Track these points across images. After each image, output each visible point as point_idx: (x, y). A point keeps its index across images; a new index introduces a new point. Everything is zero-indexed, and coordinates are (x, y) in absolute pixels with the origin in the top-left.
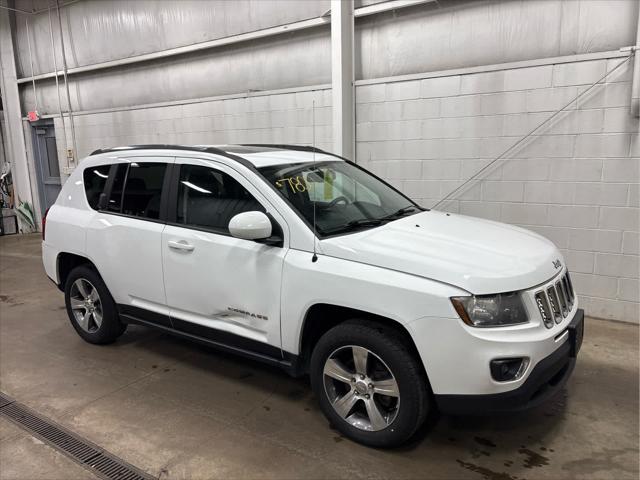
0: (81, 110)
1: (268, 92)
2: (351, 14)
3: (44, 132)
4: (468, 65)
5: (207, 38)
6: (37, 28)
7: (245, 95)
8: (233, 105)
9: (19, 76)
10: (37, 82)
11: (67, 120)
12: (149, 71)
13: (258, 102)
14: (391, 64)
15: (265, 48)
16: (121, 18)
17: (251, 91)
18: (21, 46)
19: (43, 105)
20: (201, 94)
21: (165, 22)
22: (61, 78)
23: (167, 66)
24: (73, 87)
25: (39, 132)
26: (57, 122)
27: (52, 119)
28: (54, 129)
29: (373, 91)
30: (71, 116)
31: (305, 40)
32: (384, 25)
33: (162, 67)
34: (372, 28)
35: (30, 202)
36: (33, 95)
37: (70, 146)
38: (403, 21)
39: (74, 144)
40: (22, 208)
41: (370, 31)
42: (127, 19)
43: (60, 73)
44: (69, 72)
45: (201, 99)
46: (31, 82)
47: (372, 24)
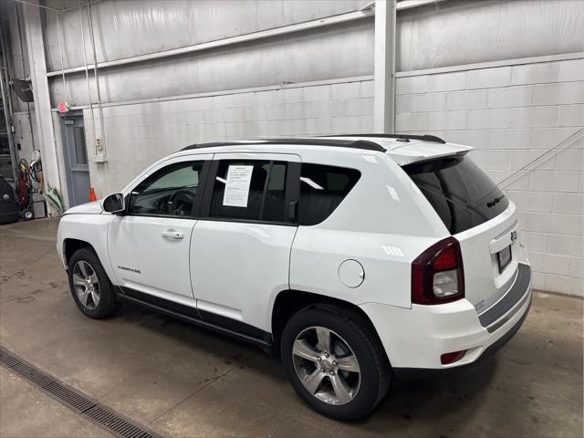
0: (110, 102)
1: (302, 84)
2: (392, 6)
3: (72, 122)
4: (518, 56)
5: (238, 32)
6: (67, 25)
7: (278, 87)
8: (264, 97)
9: (49, 70)
10: (67, 75)
11: (96, 111)
12: (178, 65)
13: (291, 94)
14: (432, 56)
15: (297, 42)
16: (152, 15)
17: (284, 83)
18: (51, 42)
19: (72, 97)
20: (231, 86)
21: (196, 18)
22: (91, 71)
23: (197, 59)
24: (102, 80)
25: (67, 122)
26: (86, 113)
27: (81, 110)
28: (83, 120)
29: (415, 83)
30: (101, 108)
31: (341, 33)
32: (427, 17)
33: (191, 60)
34: (413, 20)
35: (58, 188)
36: (62, 88)
37: (99, 135)
38: (446, 13)
39: (103, 134)
40: (51, 193)
41: (410, 24)
42: (157, 16)
43: (90, 67)
44: (99, 66)
45: (233, 91)
46: (62, 75)
47: (412, 17)
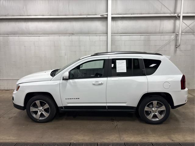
1: (79, 35)
4: (141, 33)
13: (75, 38)
14: (119, 31)
38: (123, 20)
